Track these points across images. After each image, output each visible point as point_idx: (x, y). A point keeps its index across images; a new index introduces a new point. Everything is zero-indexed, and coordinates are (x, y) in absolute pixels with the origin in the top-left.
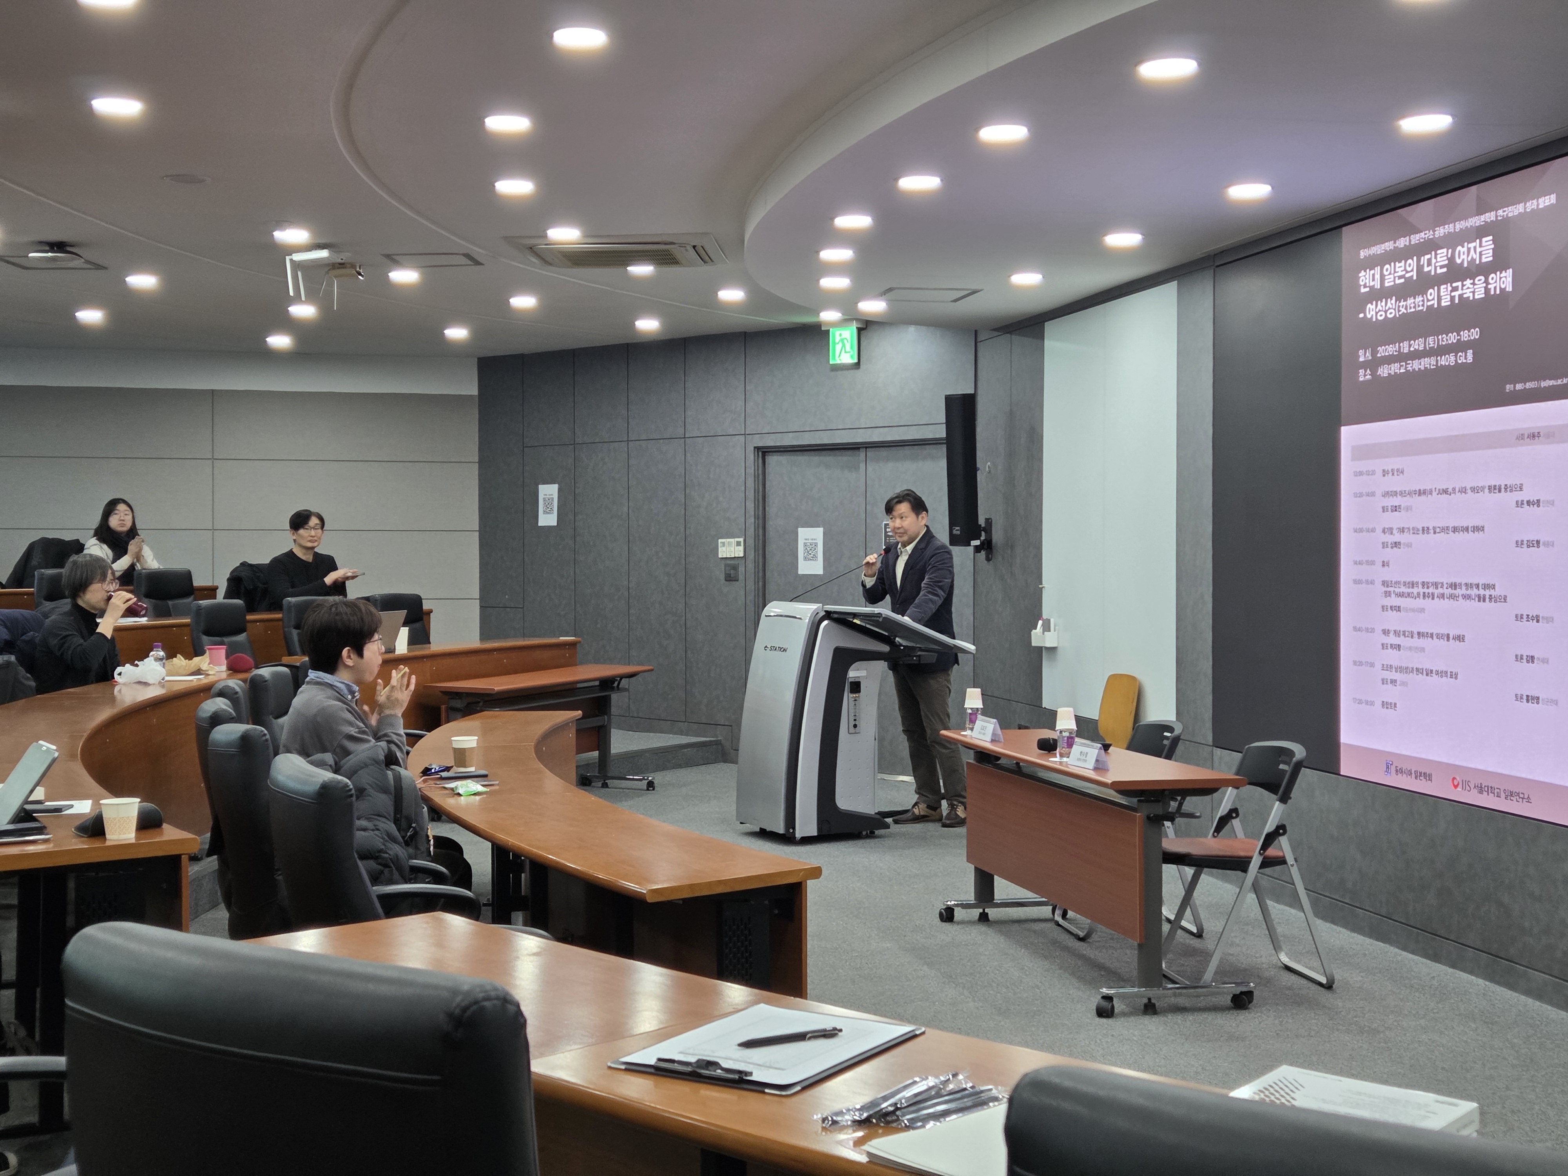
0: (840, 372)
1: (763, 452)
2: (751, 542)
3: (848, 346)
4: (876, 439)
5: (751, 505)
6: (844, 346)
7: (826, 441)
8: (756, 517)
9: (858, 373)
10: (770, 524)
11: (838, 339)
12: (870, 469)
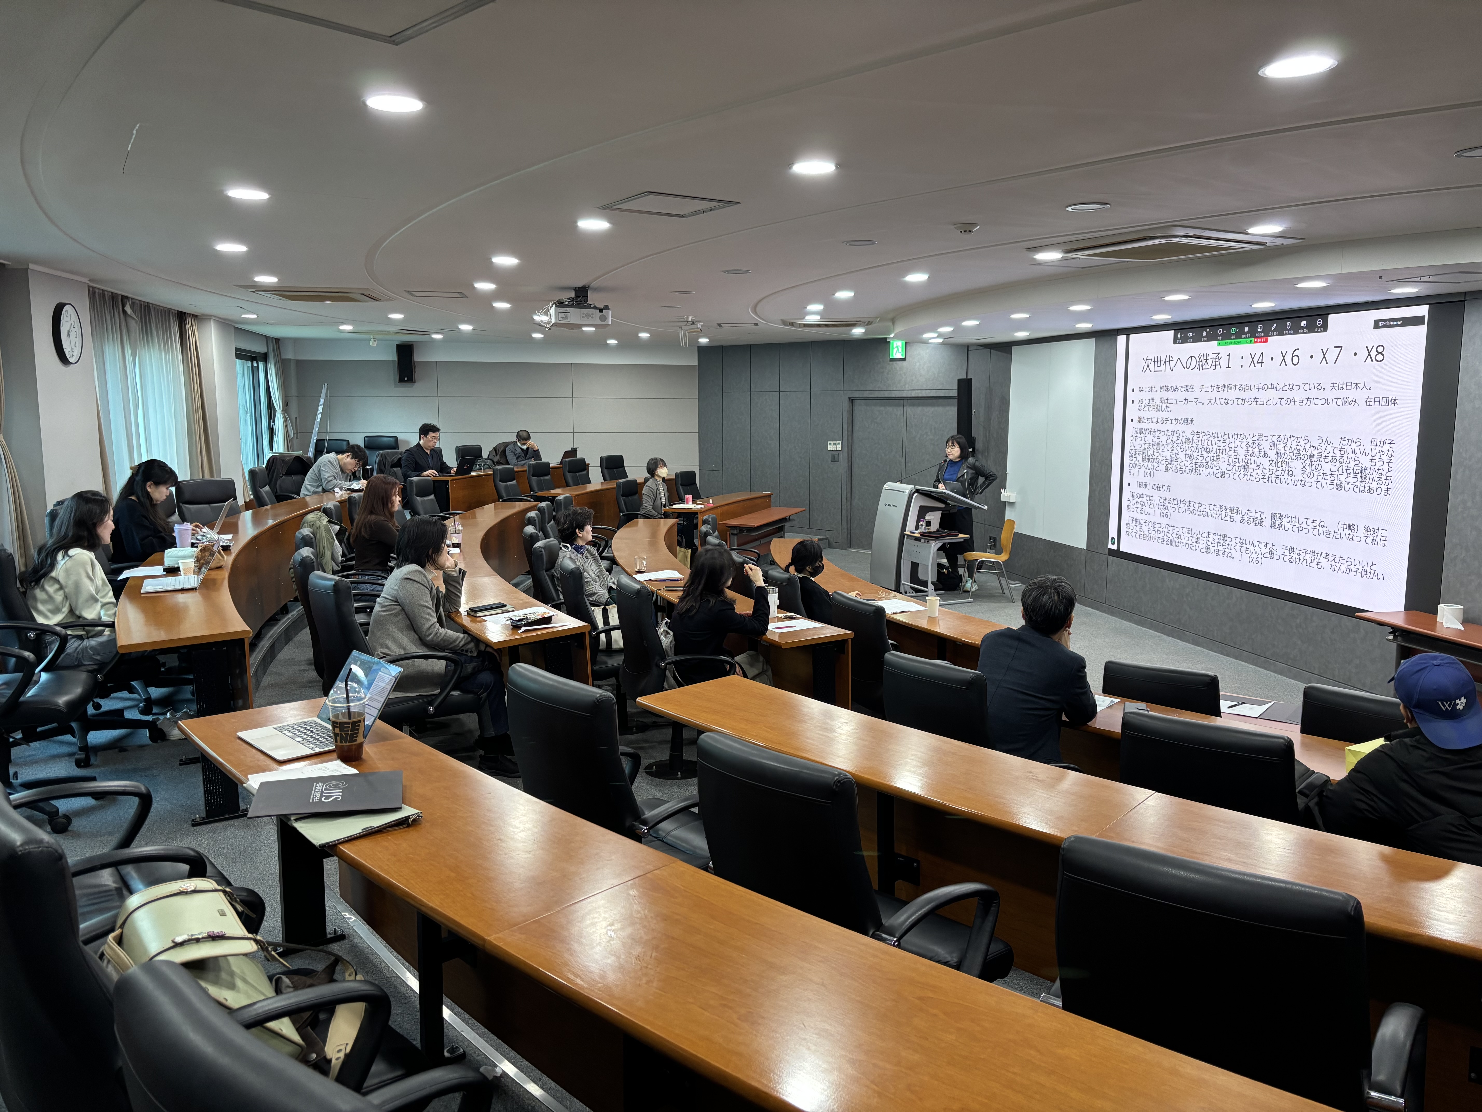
0: (894, 362)
1: (852, 400)
2: (845, 443)
3: (900, 350)
4: (913, 395)
5: (845, 426)
6: (898, 349)
7: (887, 396)
8: (848, 431)
9: (904, 363)
10: (855, 435)
11: (895, 346)
12: (909, 410)
